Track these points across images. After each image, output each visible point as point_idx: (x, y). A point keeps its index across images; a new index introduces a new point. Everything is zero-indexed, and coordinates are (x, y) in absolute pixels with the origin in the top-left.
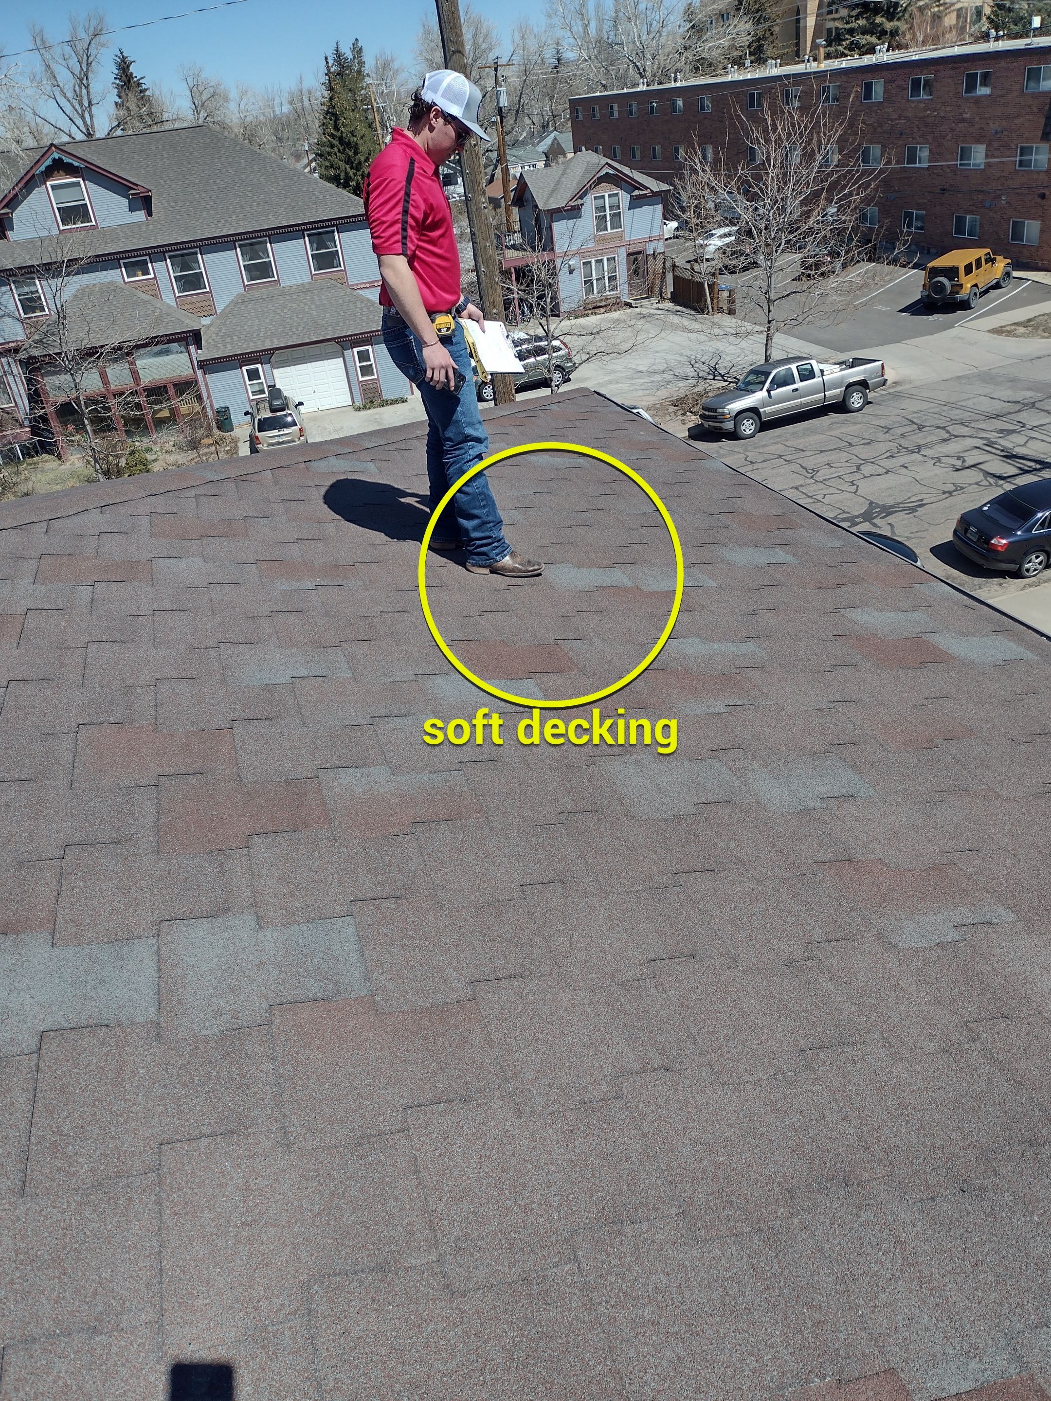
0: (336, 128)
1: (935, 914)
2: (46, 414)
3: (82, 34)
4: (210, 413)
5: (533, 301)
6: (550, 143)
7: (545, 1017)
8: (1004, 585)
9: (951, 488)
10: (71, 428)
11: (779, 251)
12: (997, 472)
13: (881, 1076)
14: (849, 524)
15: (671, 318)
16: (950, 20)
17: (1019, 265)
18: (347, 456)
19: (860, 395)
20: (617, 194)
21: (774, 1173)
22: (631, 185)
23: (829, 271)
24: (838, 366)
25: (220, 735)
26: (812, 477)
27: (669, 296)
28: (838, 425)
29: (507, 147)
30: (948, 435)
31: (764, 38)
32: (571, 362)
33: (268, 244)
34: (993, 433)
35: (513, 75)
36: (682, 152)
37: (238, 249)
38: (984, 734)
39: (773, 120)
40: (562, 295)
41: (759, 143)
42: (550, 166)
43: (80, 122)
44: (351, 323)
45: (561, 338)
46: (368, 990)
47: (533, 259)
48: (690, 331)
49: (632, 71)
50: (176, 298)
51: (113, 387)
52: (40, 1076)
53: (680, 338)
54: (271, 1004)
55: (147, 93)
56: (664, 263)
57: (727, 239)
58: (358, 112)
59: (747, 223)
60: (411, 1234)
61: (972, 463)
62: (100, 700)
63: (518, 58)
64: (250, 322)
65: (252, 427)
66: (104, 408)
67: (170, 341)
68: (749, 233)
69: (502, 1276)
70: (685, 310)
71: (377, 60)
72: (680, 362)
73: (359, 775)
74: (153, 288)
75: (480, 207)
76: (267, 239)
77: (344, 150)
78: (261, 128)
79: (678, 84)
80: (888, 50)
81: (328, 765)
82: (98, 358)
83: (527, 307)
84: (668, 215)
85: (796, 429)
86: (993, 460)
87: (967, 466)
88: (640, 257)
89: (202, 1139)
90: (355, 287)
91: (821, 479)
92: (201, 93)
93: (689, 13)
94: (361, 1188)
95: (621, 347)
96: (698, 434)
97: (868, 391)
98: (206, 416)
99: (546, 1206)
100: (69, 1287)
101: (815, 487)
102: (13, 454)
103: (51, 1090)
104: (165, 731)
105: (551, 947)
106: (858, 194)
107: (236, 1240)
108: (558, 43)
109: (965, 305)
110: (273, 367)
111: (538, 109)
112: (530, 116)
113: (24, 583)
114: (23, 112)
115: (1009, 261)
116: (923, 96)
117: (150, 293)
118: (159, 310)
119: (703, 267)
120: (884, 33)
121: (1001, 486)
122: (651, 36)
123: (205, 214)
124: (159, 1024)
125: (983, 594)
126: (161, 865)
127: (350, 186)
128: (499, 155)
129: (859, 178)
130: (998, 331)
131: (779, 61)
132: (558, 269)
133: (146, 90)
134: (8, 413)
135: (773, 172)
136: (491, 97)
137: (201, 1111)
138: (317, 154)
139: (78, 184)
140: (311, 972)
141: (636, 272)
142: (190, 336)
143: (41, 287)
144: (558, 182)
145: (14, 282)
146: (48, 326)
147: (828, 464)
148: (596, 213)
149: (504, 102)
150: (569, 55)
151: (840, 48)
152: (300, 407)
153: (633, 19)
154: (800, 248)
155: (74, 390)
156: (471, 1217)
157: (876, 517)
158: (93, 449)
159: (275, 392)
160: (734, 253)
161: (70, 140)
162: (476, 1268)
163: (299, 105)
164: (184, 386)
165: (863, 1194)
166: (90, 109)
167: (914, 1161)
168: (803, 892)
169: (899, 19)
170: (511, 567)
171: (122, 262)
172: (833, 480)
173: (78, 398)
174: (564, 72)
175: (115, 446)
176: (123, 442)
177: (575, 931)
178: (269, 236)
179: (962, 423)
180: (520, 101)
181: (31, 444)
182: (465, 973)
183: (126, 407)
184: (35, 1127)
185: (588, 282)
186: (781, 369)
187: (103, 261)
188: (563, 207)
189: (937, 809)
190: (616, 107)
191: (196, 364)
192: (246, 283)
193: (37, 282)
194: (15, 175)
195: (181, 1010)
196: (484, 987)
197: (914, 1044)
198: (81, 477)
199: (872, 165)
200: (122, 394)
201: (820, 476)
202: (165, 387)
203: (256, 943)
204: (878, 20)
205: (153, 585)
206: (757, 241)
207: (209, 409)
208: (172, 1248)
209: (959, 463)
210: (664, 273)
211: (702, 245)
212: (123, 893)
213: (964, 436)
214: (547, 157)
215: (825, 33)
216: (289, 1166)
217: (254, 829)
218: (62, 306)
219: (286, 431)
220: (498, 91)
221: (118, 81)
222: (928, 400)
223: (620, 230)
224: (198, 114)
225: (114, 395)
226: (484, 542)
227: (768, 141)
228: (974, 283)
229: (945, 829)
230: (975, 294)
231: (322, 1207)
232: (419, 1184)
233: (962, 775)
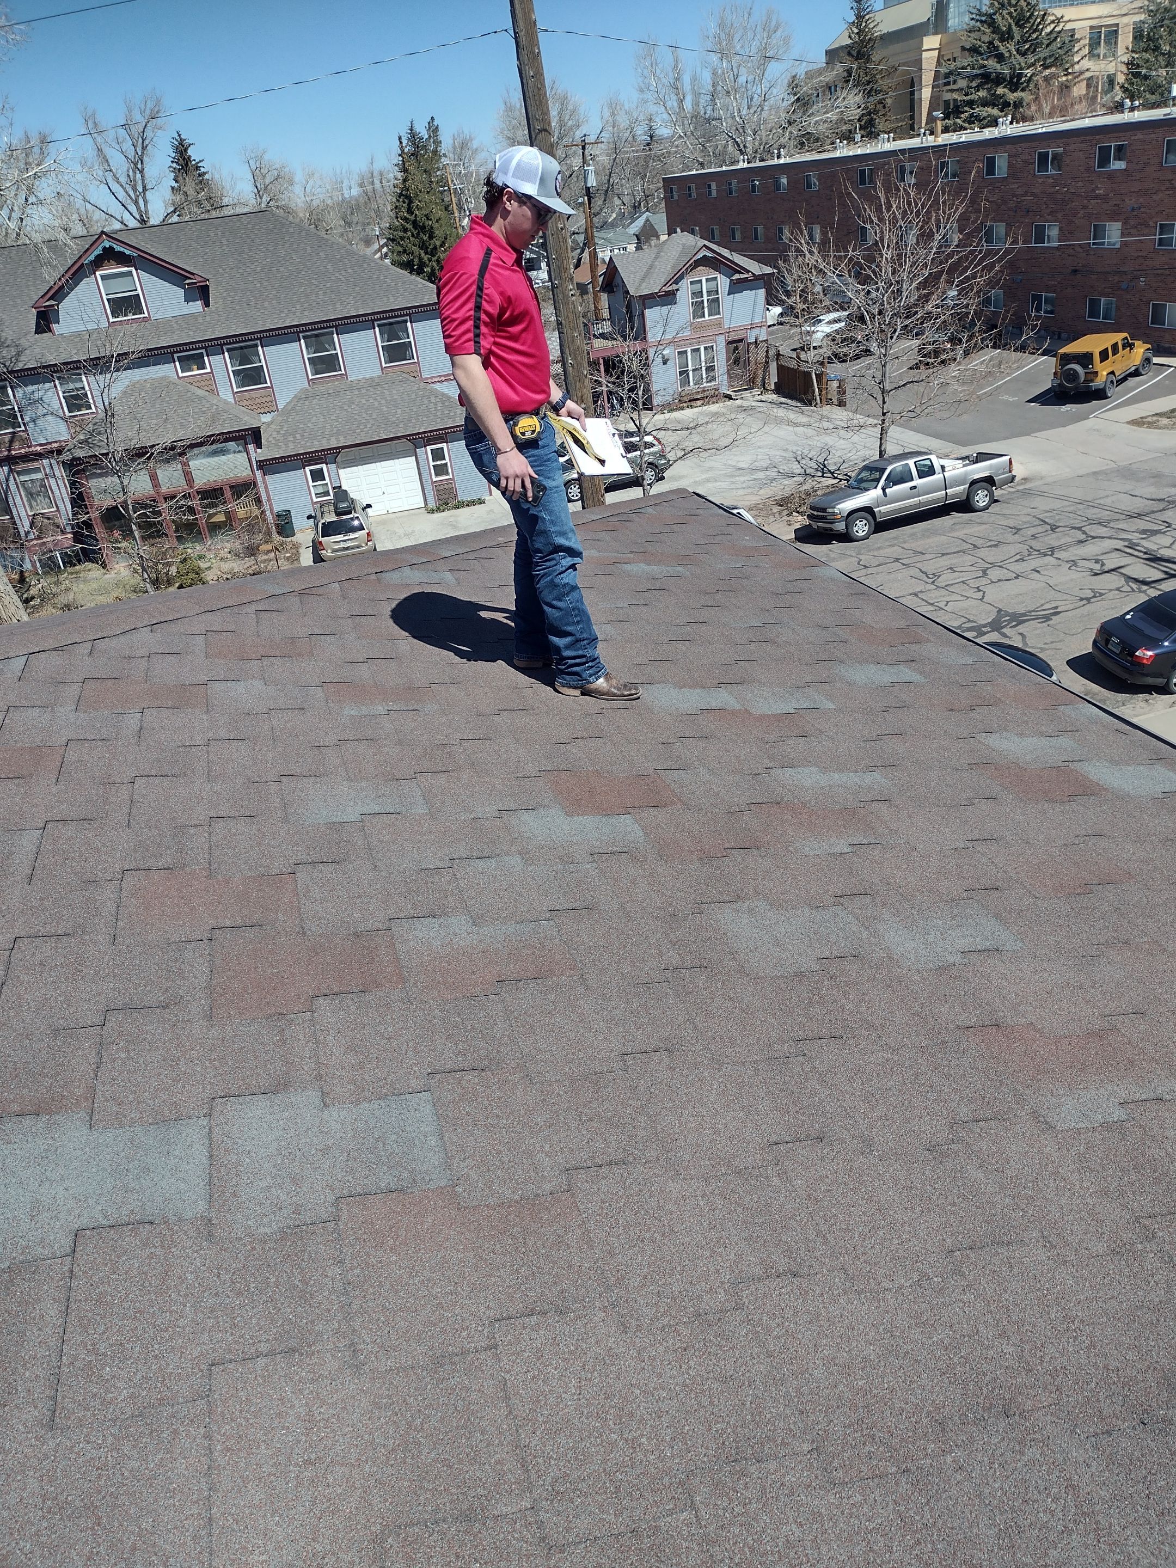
0: (410, 211)
1: (1097, 1088)
2: (91, 520)
3: (138, 117)
4: (270, 518)
5: (623, 394)
6: (642, 224)
7: (651, 1212)
8: (1151, 701)
9: (1089, 594)
10: (117, 534)
11: (895, 337)
12: (1141, 576)
13: (1042, 1282)
14: (975, 634)
15: (775, 410)
16: (1079, 90)
17: (1160, 350)
18: (422, 566)
19: (986, 492)
20: (715, 279)
21: (922, 1401)
22: (730, 269)
23: (949, 359)
24: (961, 461)
25: (281, 881)
26: (933, 582)
27: (773, 387)
28: (962, 525)
29: (595, 230)
30: (1084, 536)
31: (876, 112)
32: (665, 459)
33: (335, 336)
34: (1135, 534)
35: (601, 154)
36: (786, 232)
37: (302, 341)
38: (1144, 877)
39: (887, 198)
40: (654, 387)
41: (872, 222)
42: (642, 249)
43: (133, 208)
44: (425, 419)
45: (654, 433)
46: (449, 1180)
47: (624, 348)
48: (796, 425)
49: (730, 148)
50: (234, 393)
51: (164, 490)
52: (74, 1283)
53: (784, 432)
54: (338, 1196)
55: (206, 177)
56: (767, 351)
57: (837, 325)
58: (434, 194)
59: (859, 308)
60: (501, 1475)
61: (1112, 567)
62: (148, 842)
63: (608, 136)
64: (314, 418)
65: (314, 532)
66: (154, 513)
67: (227, 440)
68: (862, 319)
69: (607, 1526)
70: (790, 402)
71: (454, 140)
72: (785, 458)
73: (437, 926)
74: (208, 383)
75: (568, 295)
76: (334, 329)
77: (418, 234)
78: (329, 213)
79: (782, 161)
80: (1011, 123)
81: (403, 915)
82: (149, 458)
83: (617, 400)
84: (771, 300)
85: (915, 530)
86: (1135, 563)
87: (1106, 570)
88: (741, 346)
89: (258, 1359)
90: (429, 381)
91: (943, 585)
92: (264, 177)
93: (794, 85)
94: (442, 1420)
95: (720, 443)
96: (805, 536)
97: (994, 488)
98: (265, 520)
99: (657, 1440)
100: (104, 1540)
101: (937, 593)
102: (53, 562)
103: (87, 1299)
104: (219, 877)
105: (657, 1129)
106: (981, 277)
107: (297, 1482)
108: (651, 119)
109: (1100, 395)
110: (339, 467)
111: (630, 188)
112: (620, 196)
113: (66, 711)
114: (72, 198)
115: (1149, 346)
116: (1051, 171)
117: (206, 388)
118: (215, 407)
119: (811, 356)
120: (1006, 104)
121: (1145, 592)
122: (752, 111)
123: (266, 304)
124: (210, 1220)
125: (1127, 711)
126: (214, 1032)
127: (424, 272)
128: (586, 238)
129: (982, 259)
130: (1138, 422)
131: (892, 135)
132: (651, 359)
133: (205, 173)
134: (49, 519)
135: (887, 254)
136: (577, 177)
137: (258, 1324)
138: (388, 239)
139: (130, 273)
140: (384, 1158)
141: (736, 361)
142: (249, 434)
143: (89, 384)
144: (651, 267)
145: (59, 378)
146: (94, 424)
147: (951, 568)
148: (692, 299)
149: (592, 181)
150: (663, 131)
151: (958, 121)
152: (368, 510)
153: (732, 93)
154: (917, 334)
155: (122, 493)
156: (570, 1453)
157: (1005, 626)
158: (142, 556)
159: (341, 493)
160: (844, 340)
161: (123, 227)
162: (576, 1516)
163: (369, 188)
164: (242, 488)
165: (1027, 1427)
166: (145, 194)
167: (1085, 1386)
168: (944, 1063)
169: (1023, 90)
170: (605, 690)
171: (176, 356)
172: (956, 585)
173: (125, 501)
174: (657, 149)
175: (165, 553)
176: (174, 549)
177: (685, 1109)
178: (336, 327)
179: (1100, 523)
180: (609, 181)
181: (73, 552)
182: (559, 1159)
183: (178, 511)
184: (68, 1345)
185: (684, 373)
186: (898, 465)
187: (155, 355)
188: (656, 293)
189: (1094, 965)
190: (714, 186)
191: (255, 465)
192: (311, 377)
193: (84, 378)
194: (62, 265)
195: (235, 1203)
196: (581, 1175)
197: (1079, 1243)
198: (127, 587)
199: (995, 246)
200: (173, 497)
201: (941, 582)
202: (221, 489)
203: (321, 1123)
204: (1000, 91)
205: (208, 711)
206: (870, 327)
207: (268, 513)
208: (223, 1491)
209: (1097, 567)
210: (767, 362)
211: (809, 332)
212: (171, 1066)
213: (1103, 538)
214: (638, 239)
215: (942, 106)
216: (359, 1391)
217: (319, 989)
218: (110, 404)
219: (352, 536)
220: (586, 170)
221: (174, 165)
222: (1062, 498)
223: (718, 316)
224: (261, 198)
225: (165, 499)
226: (577, 661)
227: (881, 219)
228: (1110, 370)
229: (1104, 988)
230: (1112, 382)
231: (397, 1442)
232: (510, 1413)
233: (1122, 926)
